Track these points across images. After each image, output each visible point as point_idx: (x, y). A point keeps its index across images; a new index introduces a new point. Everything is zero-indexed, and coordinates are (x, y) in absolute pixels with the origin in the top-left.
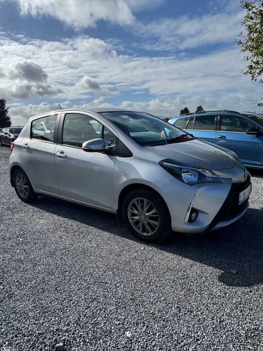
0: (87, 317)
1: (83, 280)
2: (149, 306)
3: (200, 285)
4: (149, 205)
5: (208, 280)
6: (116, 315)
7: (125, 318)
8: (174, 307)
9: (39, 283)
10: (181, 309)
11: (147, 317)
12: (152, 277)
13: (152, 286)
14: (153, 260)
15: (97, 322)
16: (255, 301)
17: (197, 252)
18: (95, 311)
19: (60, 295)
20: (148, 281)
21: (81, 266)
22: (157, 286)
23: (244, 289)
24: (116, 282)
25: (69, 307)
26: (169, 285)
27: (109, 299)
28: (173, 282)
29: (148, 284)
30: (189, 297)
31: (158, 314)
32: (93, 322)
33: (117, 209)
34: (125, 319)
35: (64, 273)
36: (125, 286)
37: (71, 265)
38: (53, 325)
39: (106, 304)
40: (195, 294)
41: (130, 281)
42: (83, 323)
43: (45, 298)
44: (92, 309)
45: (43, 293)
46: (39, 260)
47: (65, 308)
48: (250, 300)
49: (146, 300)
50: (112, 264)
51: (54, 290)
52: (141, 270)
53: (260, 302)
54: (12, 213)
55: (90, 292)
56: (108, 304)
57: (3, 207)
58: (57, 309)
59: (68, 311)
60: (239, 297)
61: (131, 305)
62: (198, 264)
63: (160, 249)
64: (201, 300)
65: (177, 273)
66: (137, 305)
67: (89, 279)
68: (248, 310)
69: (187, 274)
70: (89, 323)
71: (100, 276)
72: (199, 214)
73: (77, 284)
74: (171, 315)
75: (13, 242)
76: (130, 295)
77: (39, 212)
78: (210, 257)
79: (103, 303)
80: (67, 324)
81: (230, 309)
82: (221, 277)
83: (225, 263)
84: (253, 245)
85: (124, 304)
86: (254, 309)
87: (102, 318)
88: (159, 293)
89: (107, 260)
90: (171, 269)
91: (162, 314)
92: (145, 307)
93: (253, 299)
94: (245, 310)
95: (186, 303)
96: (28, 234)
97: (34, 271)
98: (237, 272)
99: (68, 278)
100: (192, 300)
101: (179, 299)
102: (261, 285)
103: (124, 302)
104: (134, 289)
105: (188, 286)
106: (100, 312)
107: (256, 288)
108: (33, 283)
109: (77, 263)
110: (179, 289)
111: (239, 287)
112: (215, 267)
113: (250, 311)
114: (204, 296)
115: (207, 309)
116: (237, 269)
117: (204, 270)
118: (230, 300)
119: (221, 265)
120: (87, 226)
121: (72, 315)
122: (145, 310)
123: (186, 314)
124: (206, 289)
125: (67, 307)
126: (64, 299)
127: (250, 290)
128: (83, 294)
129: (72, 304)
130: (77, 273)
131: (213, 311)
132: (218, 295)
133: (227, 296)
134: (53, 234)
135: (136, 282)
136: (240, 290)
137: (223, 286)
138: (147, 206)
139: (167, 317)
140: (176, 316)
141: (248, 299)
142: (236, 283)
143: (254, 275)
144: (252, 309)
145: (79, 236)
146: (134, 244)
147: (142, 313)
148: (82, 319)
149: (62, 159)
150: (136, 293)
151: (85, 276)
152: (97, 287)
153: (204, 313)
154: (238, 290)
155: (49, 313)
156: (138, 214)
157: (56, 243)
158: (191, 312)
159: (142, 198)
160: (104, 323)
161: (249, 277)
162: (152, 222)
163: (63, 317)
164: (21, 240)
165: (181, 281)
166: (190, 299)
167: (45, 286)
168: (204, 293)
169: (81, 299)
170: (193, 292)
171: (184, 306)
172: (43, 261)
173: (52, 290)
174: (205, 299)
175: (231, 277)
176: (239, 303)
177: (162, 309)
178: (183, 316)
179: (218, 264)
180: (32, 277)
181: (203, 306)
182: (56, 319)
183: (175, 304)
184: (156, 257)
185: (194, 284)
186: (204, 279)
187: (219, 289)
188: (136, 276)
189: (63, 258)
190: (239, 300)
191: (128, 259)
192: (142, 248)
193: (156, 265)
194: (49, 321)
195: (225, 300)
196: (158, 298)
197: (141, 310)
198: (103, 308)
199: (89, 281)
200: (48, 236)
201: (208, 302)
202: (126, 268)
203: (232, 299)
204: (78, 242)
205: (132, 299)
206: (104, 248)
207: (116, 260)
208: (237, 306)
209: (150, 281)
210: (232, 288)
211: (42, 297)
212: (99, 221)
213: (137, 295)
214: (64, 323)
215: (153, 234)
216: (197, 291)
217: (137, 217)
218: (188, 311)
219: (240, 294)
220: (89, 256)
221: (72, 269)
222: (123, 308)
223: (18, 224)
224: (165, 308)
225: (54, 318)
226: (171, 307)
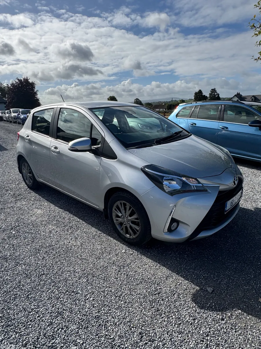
0: (46, 337)
1: (56, 287)
2: (112, 329)
3: (170, 305)
4: (131, 210)
5: (180, 298)
6: (76, 337)
7: (83, 342)
8: (137, 333)
9: (14, 287)
10: (143, 336)
11: (106, 343)
12: (124, 289)
13: (121, 301)
14: (131, 266)
15: (54, 345)
16: (225, 333)
17: (177, 261)
18: (56, 329)
19: (29, 304)
20: (120, 293)
21: (59, 269)
22: (126, 302)
23: (216, 315)
24: (88, 292)
25: (33, 321)
26: (139, 301)
27: (74, 315)
28: (144, 298)
29: (118, 298)
30: (155, 320)
31: (118, 340)
32: (50, 345)
33: (104, 208)
34: (83, 344)
35: (41, 276)
36: (94, 298)
37: (50, 267)
38: (11, 343)
39: (69, 321)
40: (162, 316)
41: (101, 293)
42: (41, 344)
43: (14, 307)
44: (54, 327)
45: (15, 300)
46: (23, 258)
47: (28, 322)
48: (220, 331)
49: (110, 320)
50: (89, 269)
51: (25, 297)
52: (115, 278)
53: (230, 335)
54: (15, 201)
55: (58, 303)
56: (71, 321)
57: (10, 193)
58: (21, 323)
59: (30, 326)
60: (209, 325)
61: (94, 324)
62: (175, 276)
63: (140, 253)
64: (167, 326)
65: (150, 287)
66: (100, 325)
67: (62, 286)
68: (214, 346)
69: (160, 289)
70: (46, 346)
71: (73, 283)
72: (180, 224)
73: (50, 291)
74: (131, 344)
75: (6, 235)
76: (96, 311)
77: (39, 200)
78: (189, 267)
79: (67, 319)
80: (24, 344)
81: (195, 341)
82: (194, 295)
83: (202, 277)
84: (237, 256)
85: (87, 324)
86: (221, 345)
87: (60, 340)
88: (126, 311)
89: (86, 263)
90: (145, 281)
91: (121, 341)
92: (107, 330)
93: (223, 330)
94: (212, 345)
95: (151, 328)
96: (22, 226)
97: (14, 272)
98: (213, 291)
99: (43, 284)
100: (158, 325)
101: (144, 322)
102: (235, 310)
103: (88, 320)
104: (102, 304)
105: (157, 304)
106: (61, 331)
107: (229, 314)
108: (9, 287)
109: (57, 264)
110: (147, 308)
111: (211, 311)
112: (191, 282)
113: (216, 347)
114: (172, 320)
115: (171, 339)
116: (214, 287)
117: (179, 285)
118: (197, 329)
119: (198, 279)
120: (78, 220)
121: (33, 333)
122: (106, 333)
123: (147, 343)
124: (175, 311)
125: (31, 321)
126: (32, 309)
127: (221, 318)
128: (51, 306)
129: (37, 318)
130: (53, 278)
131: (176, 343)
132: (186, 321)
133: (196, 324)
134: (44, 227)
135: (106, 295)
136: (212, 316)
137: (194, 309)
138: (129, 210)
139: (126, 346)
140: (135, 346)
141: (217, 329)
142: (209, 305)
143: (230, 296)
144: (219, 344)
145: (68, 231)
146: (117, 245)
147: (103, 337)
148: (41, 339)
149: (56, 154)
150: (103, 309)
151: (59, 282)
152: (67, 297)
153: (166, 344)
154: (209, 316)
155: (12, 327)
156: (121, 216)
157: (44, 239)
158: (153, 341)
159: (125, 202)
160: (61, 347)
161: (224, 298)
162: (133, 226)
163: (24, 334)
164: (14, 232)
165: (151, 298)
166: (156, 323)
167: (18, 291)
168: (172, 316)
169: (48, 312)
170: (161, 314)
171: (147, 332)
172: (25, 260)
173: (23, 298)
174: (171, 325)
175: (205, 296)
176: (207, 334)
177: (123, 334)
178: (143, 346)
179: (196, 278)
180: (10, 279)
181: (167, 334)
182: (16, 336)
183: (139, 329)
184: (134, 263)
185: (164, 303)
186: (176, 297)
187: (189, 313)
188: (108, 287)
189: (45, 258)
190: (208, 330)
191: (106, 263)
192: (123, 251)
193: (132, 274)
194: (9, 338)
195: (192, 329)
196: (123, 318)
197: (103, 333)
198: (65, 326)
199: (61, 289)
200: (39, 230)
201: (173, 329)
202: (101, 274)
203: (200, 328)
204: (65, 239)
205: (97, 317)
206: (87, 248)
207: (95, 263)
208: (203, 338)
209: (121, 294)
210: (203, 312)
211: (12, 305)
212: (91, 214)
213: (103, 312)
214: (22, 343)
215: (135, 238)
216: (166, 312)
217: (120, 219)
218: (150, 341)
219: (210, 321)
220: (70, 257)
221: (50, 272)
222: (85, 328)
223: (16, 214)
224: (127, 332)
225: (14, 335)
226: (134, 332)
